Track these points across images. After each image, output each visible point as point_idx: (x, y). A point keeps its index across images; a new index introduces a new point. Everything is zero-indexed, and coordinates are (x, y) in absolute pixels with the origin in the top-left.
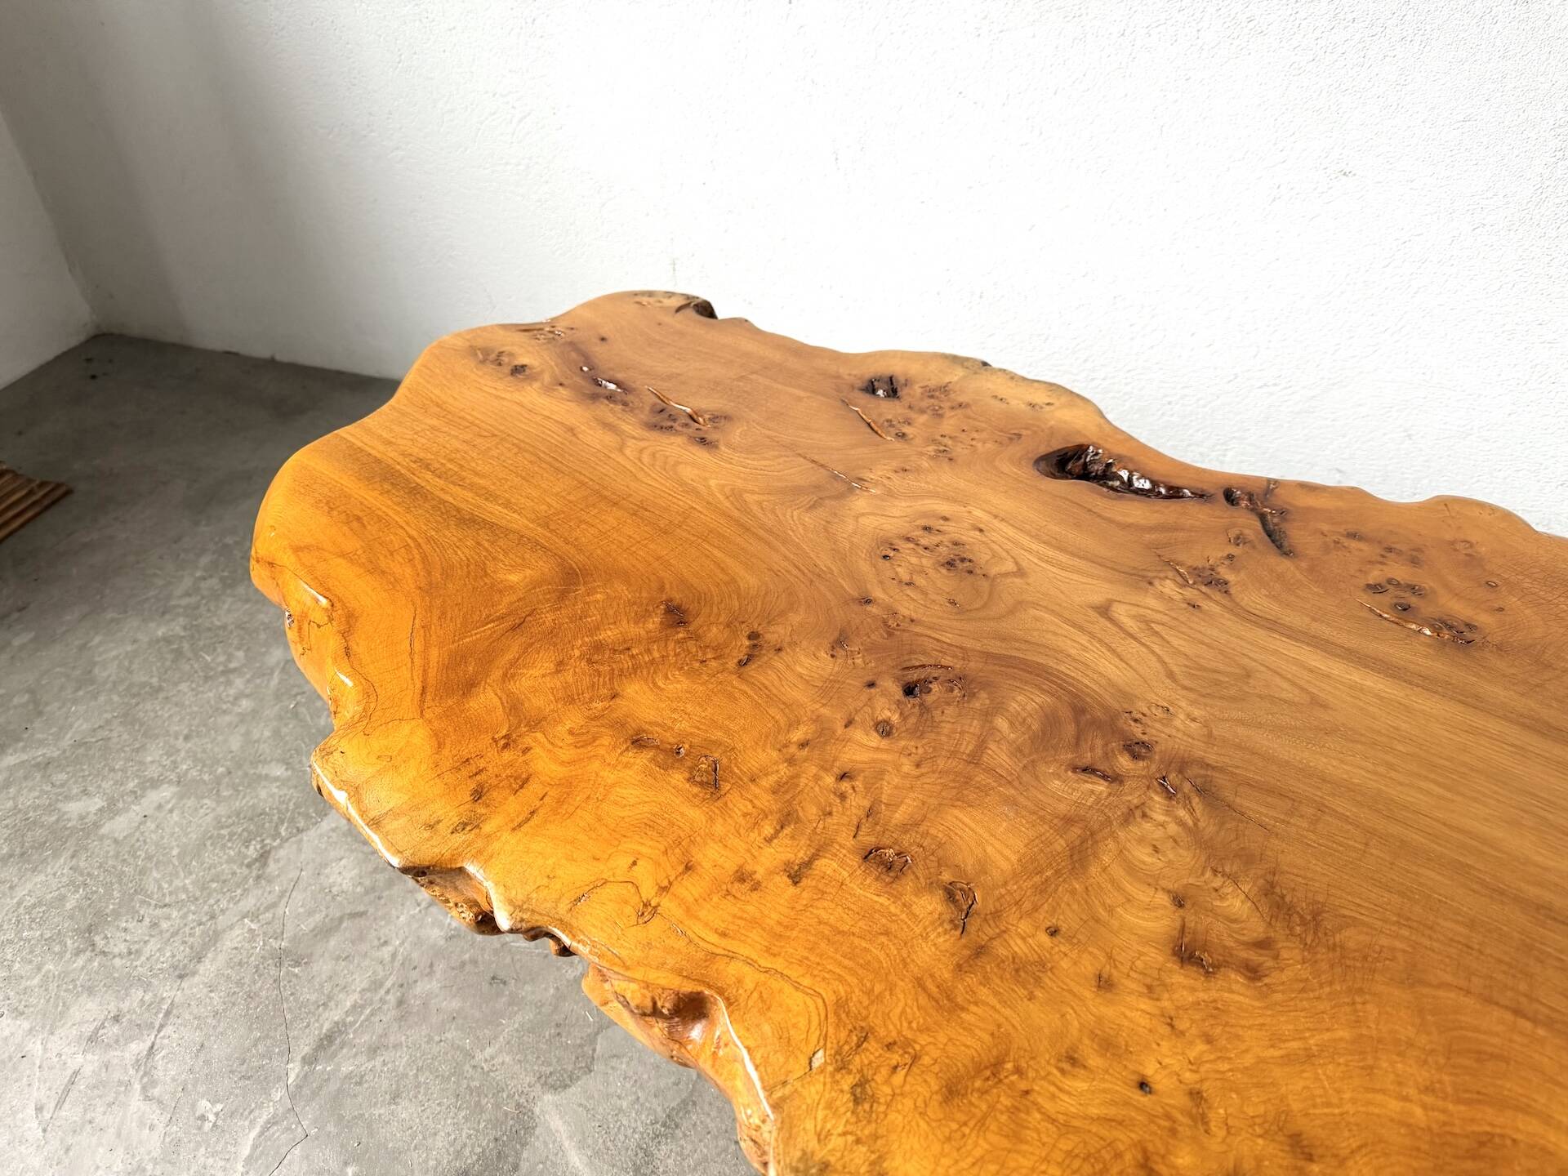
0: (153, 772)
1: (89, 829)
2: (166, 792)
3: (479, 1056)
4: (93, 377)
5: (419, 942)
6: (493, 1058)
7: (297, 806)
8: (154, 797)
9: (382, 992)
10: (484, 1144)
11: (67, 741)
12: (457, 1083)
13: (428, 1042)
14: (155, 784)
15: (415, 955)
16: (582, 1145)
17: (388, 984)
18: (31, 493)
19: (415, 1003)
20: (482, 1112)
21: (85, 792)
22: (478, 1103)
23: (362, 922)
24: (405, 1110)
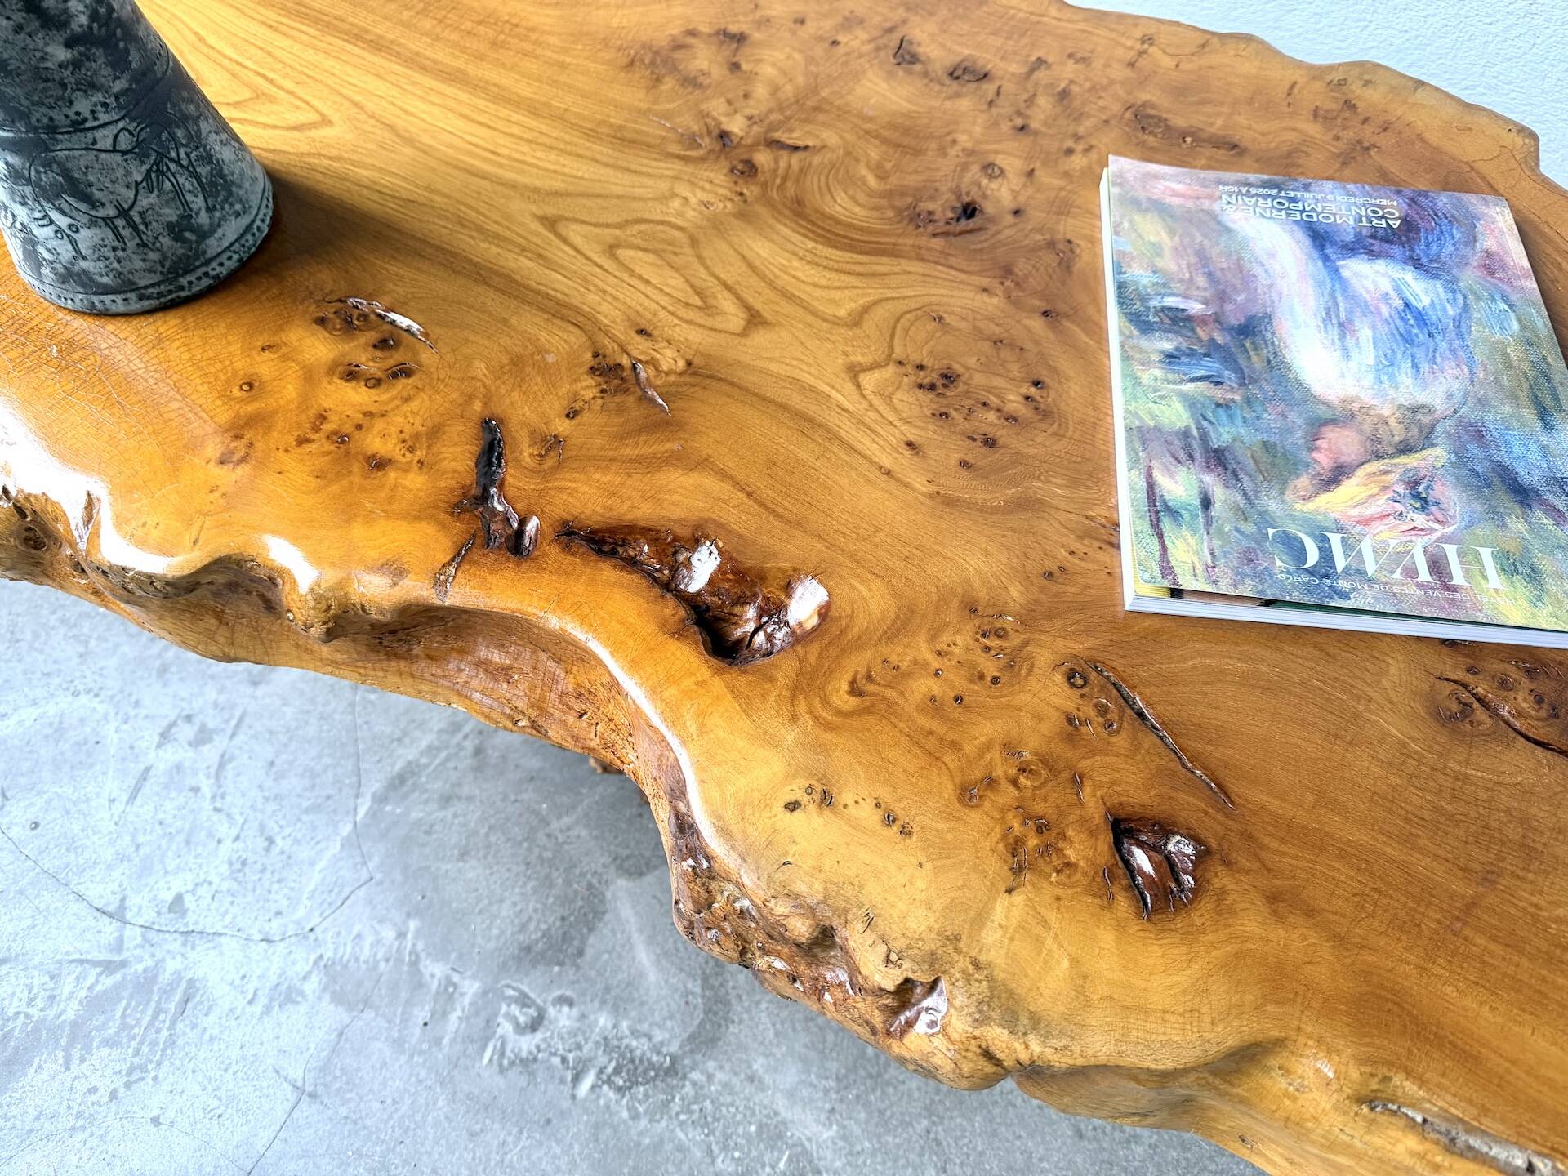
3: (555, 825)
6: (569, 829)
9: (460, 736)
10: (551, 920)
12: (529, 849)
13: (503, 800)
16: (651, 941)
17: (467, 729)
19: (493, 755)
20: (551, 886)
22: (548, 876)
24: (473, 870)
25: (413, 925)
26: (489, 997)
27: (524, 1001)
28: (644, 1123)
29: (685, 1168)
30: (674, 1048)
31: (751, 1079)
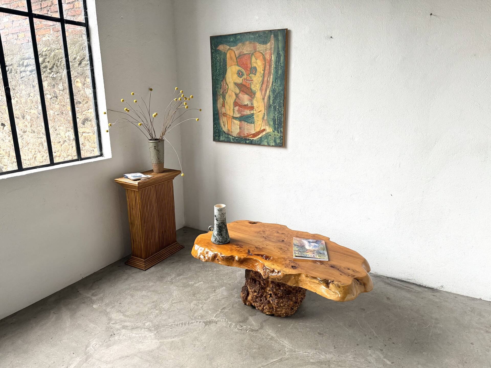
0: (200, 280)
1: (192, 285)
2: (202, 283)
4: (185, 233)
5: (235, 301)
7: (219, 286)
8: (200, 283)
10: (242, 319)
11: (188, 276)
14: (200, 281)
15: (234, 302)
16: (254, 321)
18: (180, 246)
21: (192, 281)
23: (228, 298)
24: (233, 315)
25: (227, 319)
26: (236, 325)
27: (240, 325)
28: (254, 334)
29: (259, 337)
30: (257, 329)
31: (266, 331)
